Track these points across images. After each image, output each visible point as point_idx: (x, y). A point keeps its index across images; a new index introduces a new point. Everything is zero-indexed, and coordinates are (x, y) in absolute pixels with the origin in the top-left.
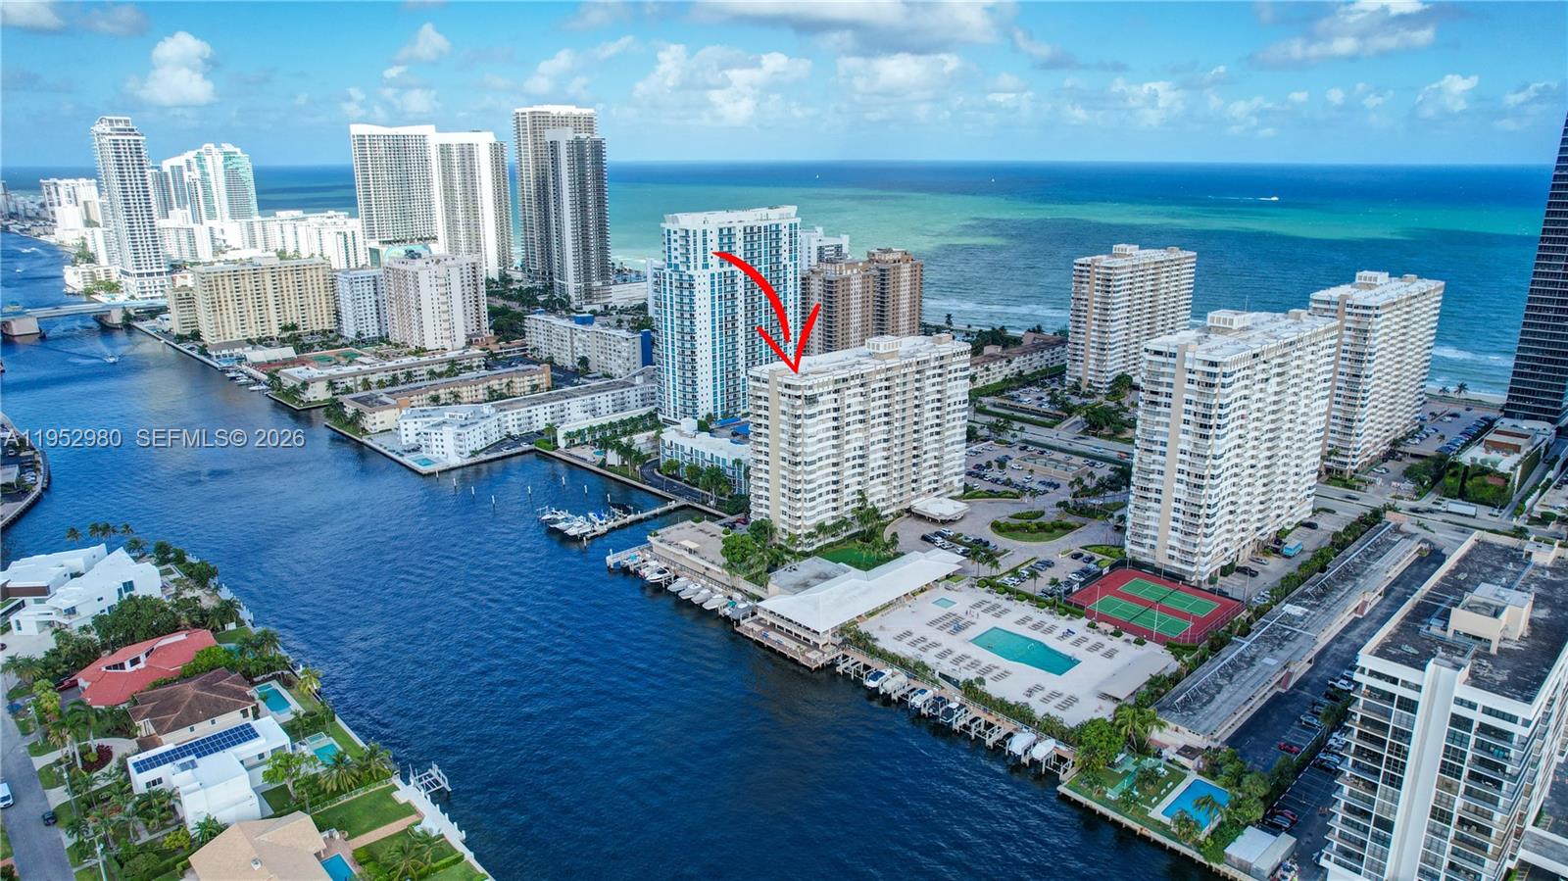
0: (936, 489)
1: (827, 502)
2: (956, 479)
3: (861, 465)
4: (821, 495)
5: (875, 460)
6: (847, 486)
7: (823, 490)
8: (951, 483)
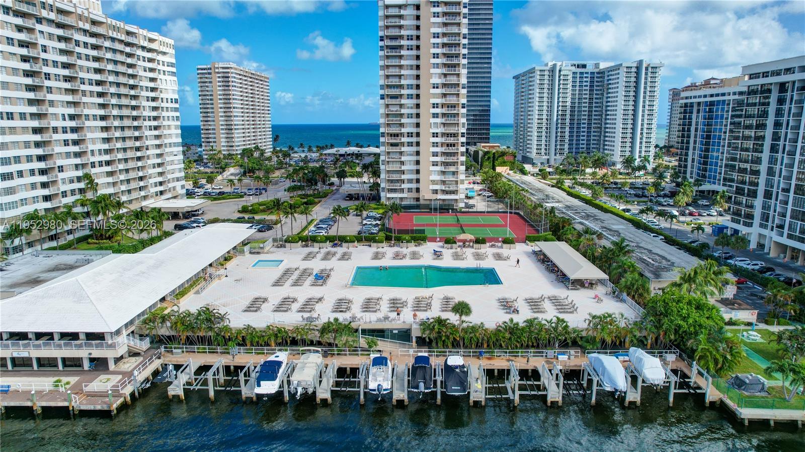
0: (162, 193)
1: (33, 186)
2: (178, 185)
3: (76, 143)
4: (20, 174)
5: (93, 141)
6: (61, 169)
7: (25, 166)
8: (174, 188)
